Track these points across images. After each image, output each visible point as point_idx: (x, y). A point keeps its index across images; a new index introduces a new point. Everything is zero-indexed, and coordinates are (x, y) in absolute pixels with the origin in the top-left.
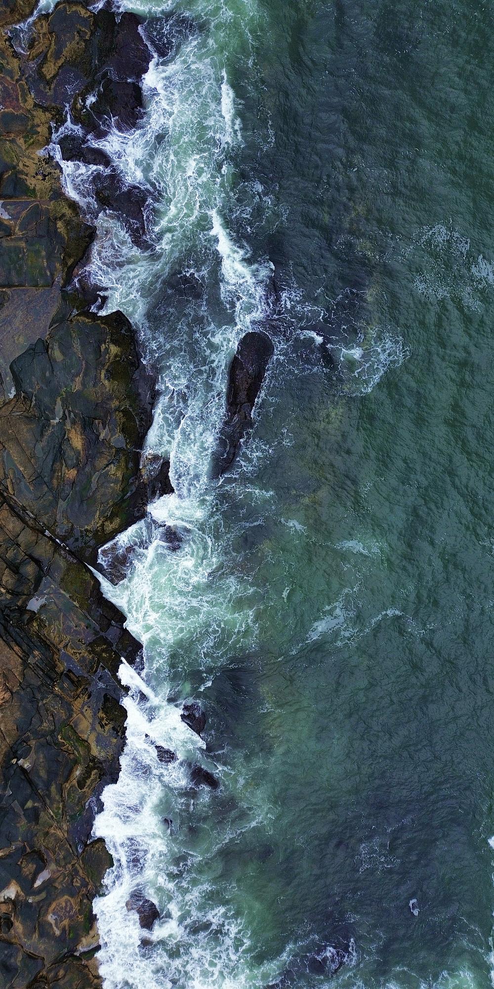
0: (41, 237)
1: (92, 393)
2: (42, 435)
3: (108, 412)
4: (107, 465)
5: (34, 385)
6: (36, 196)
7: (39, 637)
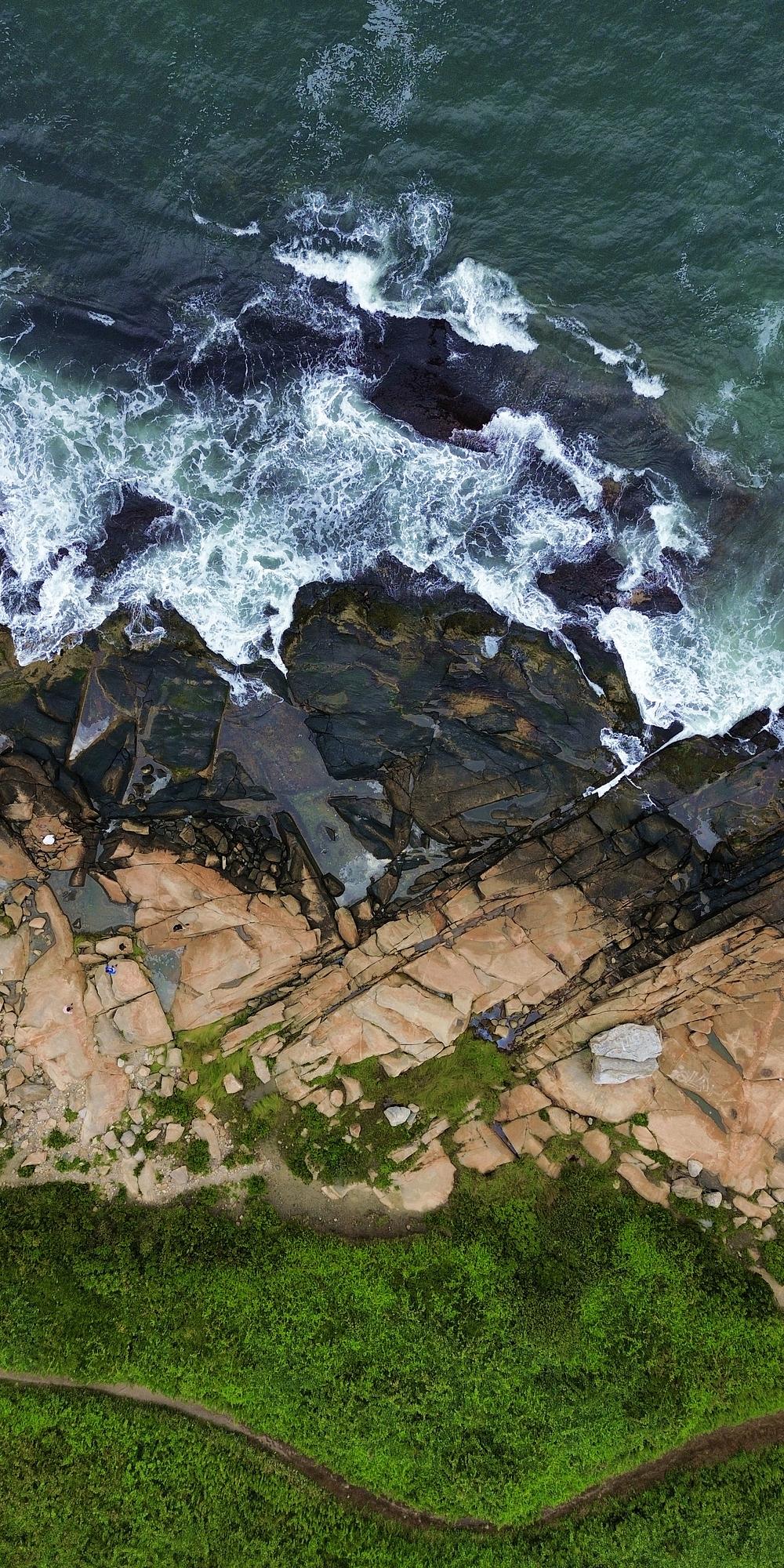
1: (408, 665)
2: (453, 755)
3: (442, 647)
4: (523, 671)
5: (374, 747)
6: (86, 671)
7: (760, 844)
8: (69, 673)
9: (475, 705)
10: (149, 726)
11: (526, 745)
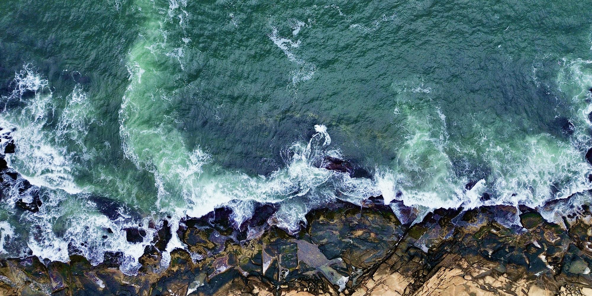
0: (277, 248)
1: (340, 227)
2: (357, 247)
3: (347, 220)
4: (368, 221)
5: (338, 250)
6: (261, 250)
7: (439, 248)
8: (258, 252)
9: (359, 233)
10: (280, 259)
11: (375, 239)
